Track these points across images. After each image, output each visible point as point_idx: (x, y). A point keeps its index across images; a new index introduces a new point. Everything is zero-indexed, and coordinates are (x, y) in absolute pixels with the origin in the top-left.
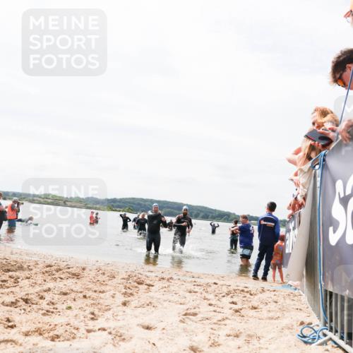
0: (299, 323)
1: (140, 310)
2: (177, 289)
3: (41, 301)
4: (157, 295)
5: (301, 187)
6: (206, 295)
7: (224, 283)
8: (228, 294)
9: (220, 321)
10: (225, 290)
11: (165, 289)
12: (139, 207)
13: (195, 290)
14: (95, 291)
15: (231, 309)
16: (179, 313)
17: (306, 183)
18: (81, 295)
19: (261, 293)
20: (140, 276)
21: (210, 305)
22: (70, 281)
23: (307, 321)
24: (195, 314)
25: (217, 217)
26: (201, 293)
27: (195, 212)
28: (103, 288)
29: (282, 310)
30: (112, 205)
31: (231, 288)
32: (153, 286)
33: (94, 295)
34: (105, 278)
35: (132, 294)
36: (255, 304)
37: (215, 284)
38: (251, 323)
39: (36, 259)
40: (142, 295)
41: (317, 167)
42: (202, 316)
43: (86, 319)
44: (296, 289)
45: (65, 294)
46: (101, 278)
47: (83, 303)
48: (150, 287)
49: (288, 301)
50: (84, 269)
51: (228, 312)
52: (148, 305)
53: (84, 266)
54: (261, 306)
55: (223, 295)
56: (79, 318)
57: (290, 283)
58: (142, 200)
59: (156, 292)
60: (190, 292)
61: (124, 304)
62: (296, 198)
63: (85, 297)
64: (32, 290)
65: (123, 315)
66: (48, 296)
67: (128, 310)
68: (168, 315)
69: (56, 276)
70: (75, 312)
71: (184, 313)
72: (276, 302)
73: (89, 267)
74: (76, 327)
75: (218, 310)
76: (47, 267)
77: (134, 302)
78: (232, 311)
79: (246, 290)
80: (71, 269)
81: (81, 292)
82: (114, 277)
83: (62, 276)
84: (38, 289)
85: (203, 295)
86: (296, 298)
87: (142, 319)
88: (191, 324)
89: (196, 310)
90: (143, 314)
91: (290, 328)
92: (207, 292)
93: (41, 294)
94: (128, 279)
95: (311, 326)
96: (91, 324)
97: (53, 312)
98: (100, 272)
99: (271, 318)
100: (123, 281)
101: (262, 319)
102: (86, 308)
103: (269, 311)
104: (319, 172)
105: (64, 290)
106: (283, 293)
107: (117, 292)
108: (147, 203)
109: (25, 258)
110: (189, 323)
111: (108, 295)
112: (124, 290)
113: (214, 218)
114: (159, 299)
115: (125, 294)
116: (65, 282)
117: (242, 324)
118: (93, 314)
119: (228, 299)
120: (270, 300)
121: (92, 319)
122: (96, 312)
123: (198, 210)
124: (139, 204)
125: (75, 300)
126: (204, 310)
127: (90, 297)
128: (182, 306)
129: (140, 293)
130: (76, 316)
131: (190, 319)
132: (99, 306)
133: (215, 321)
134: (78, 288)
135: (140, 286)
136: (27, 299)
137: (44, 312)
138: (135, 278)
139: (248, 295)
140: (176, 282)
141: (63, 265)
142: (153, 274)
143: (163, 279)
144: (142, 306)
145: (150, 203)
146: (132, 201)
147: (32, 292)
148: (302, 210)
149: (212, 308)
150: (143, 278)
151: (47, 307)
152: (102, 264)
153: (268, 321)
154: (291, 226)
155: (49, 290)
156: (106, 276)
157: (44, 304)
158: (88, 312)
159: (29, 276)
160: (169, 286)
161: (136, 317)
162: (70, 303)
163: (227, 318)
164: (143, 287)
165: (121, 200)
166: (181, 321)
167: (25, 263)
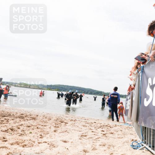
0: (131, 140)
1: (61, 134)
2: (78, 125)
3: (18, 130)
4: (70, 127)
5: (133, 80)
6: (91, 127)
7: (99, 122)
8: (100, 127)
9: (97, 139)
10: (99, 125)
11: (73, 125)
12: (62, 89)
13: (86, 125)
14: (42, 126)
15: (102, 134)
16: (79, 135)
17: (135, 79)
18: (36, 127)
19: (115, 127)
20: (62, 119)
21: (92, 132)
22: (31, 121)
23: (135, 139)
24: (86, 136)
25: (96, 93)
26: (89, 127)
27: (87, 91)
28: (46, 124)
29: (124, 134)
30: (50, 88)
31: (102, 125)
32: (67, 123)
33: (42, 127)
34: (47, 120)
35: (58, 127)
36: (112, 132)
37: (95, 122)
38: (110, 140)
39: (16, 111)
40: (63, 127)
41: (140, 72)
42: (89, 136)
43: (38, 138)
44: (130, 125)
45: (29, 127)
46: (45, 120)
47: (37, 131)
48: (67, 124)
49: (127, 130)
50: (37, 116)
51: (100, 135)
52: (65, 132)
53: (37, 114)
54: (115, 132)
55: (98, 127)
56: (35, 137)
57: (128, 122)
58: (63, 85)
59: (69, 126)
60: (84, 126)
61: (55, 131)
62: (131, 85)
63: (38, 128)
64: (14, 125)
65: (54, 136)
66: (22, 128)
67: (56, 134)
68: (74, 136)
69: (25, 119)
70: (33, 135)
71: (81, 135)
72: (122, 131)
73: (40, 115)
74: (34, 141)
75: (96, 134)
76: (21, 115)
77: (59, 130)
78: (102, 135)
79: (108, 125)
80: (32, 116)
81: (36, 126)
82: (51, 119)
83: (28, 119)
84: (17, 124)
85: (89, 128)
86: (130, 129)
87: (63, 138)
88: (84, 140)
89: (87, 134)
90: (63, 136)
91: (127, 142)
92: (91, 126)
93: (18, 127)
94: (57, 120)
95: (137, 141)
96: (40, 140)
97: (23, 135)
98: (45, 117)
99: (119, 138)
100: (55, 121)
101: (115, 138)
102: (38, 133)
103: (118, 135)
104: (141, 74)
105: (28, 125)
106: (124, 127)
107: (51, 126)
108: (65, 87)
109: (12, 111)
110: (83, 140)
111: (48, 127)
112: (55, 125)
113: (94, 94)
114: (70, 129)
115: (55, 127)
116: (29, 121)
117: (106, 140)
118: (41, 135)
119: (101, 129)
120: (119, 130)
121: (41, 138)
122: (43, 135)
123: (88, 90)
124: (62, 87)
125: (33, 129)
126: (90, 134)
127: (40, 128)
128: (80, 132)
129: (62, 127)
130: (34, 136)
131: (84, 138)
132: (44, 132)
133: (95, 139)
134: (34, 124)
135: (62, 123)
136: (12, 129)
137: (20, 134)
138: (60, 120)
139: (109, 128)
140: (78, 122)
141: (28, 114)
142: (68, 118)
143: (72, 120)
144: (63, 132)
145: (66, 87)
146: (59, 86)
147: (15, 126)
148: (133, 91)
149: (93, 133)
150: (63, 120)
151: (21, 133)
152: (46, 114)
153: (118, 139)
154: (128, 97)
155: (22, 125)
156: (47, 119)
157: (20, 131)
158: (39, 135)
159: (13, 119)
160: (74, 124)
161: (60, 137)
162: (31, 131)
163: (100, 138)
164: (63, 124)
165: (54, 86)
166: (80, 139)
167: (12, 113)
